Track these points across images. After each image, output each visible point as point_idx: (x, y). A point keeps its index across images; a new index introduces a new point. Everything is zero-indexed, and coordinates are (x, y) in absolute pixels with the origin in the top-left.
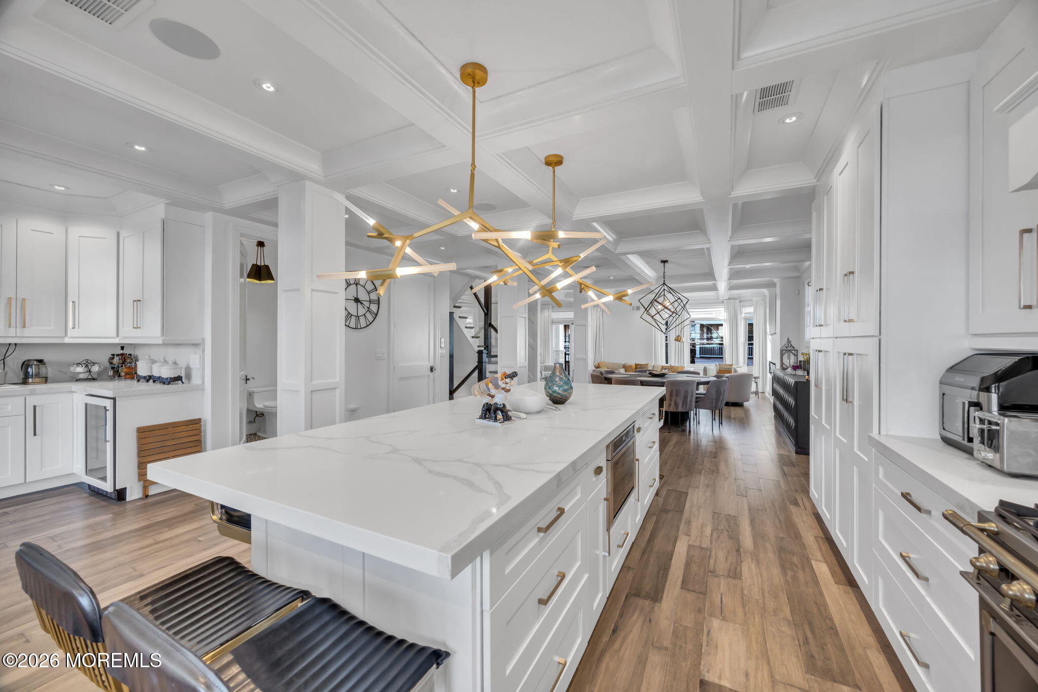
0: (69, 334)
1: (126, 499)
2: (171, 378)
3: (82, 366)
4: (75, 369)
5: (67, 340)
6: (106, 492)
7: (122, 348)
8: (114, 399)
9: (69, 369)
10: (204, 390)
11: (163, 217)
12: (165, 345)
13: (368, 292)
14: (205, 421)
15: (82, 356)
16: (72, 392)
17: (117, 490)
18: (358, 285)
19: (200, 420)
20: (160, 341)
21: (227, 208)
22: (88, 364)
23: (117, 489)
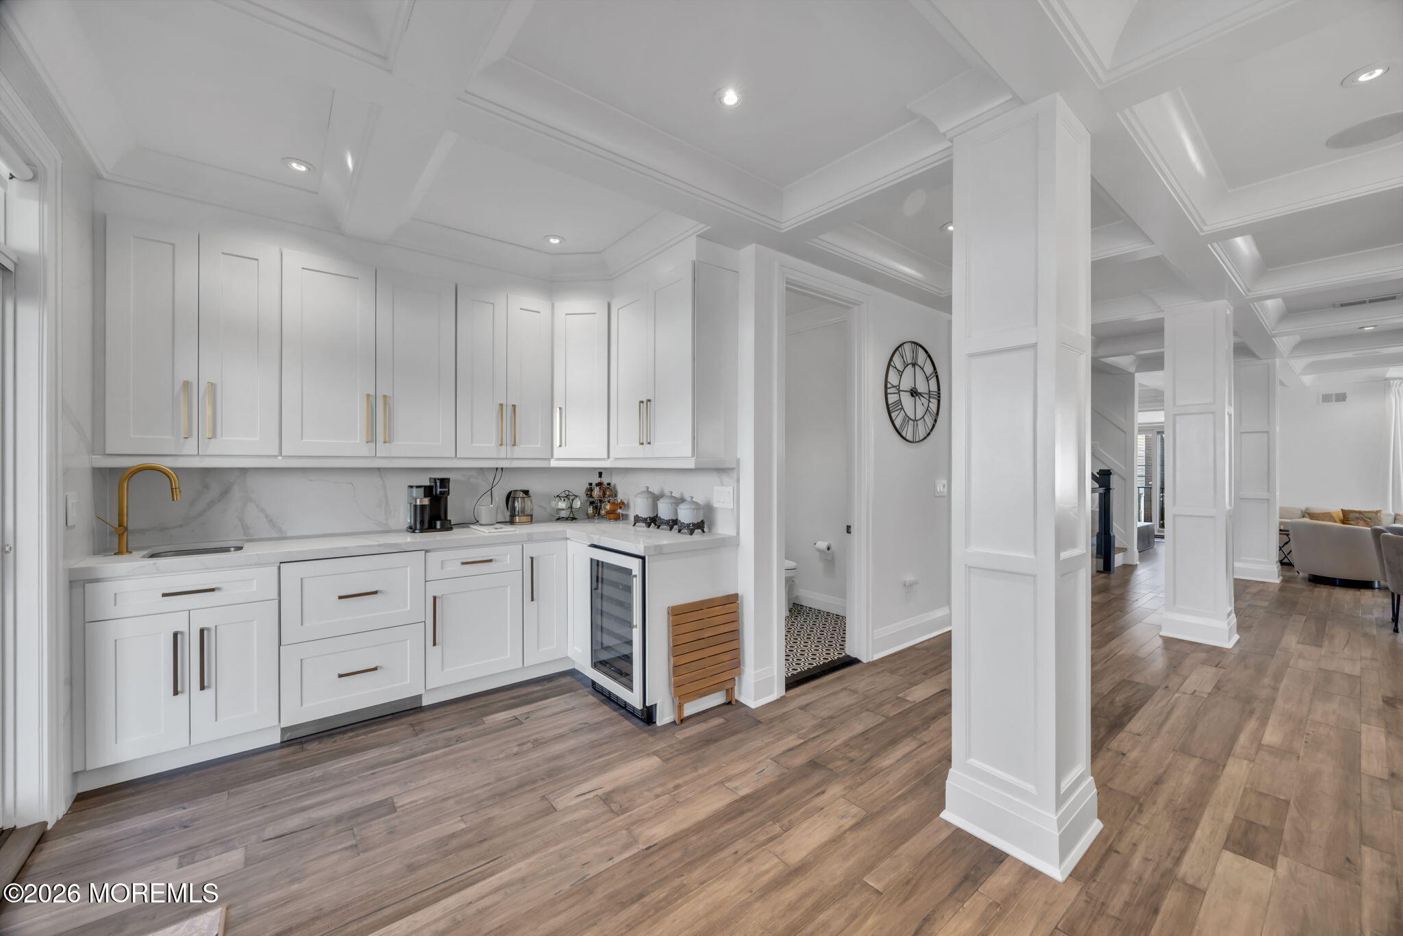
0: (556, 456)
1: (655, 723)
2: (694, 524)
3: (564, 500)
4: (557, 504)
5: (554, 464)
6: (634, 708)
7: (600, 474)
8: (643, 558)
9: (550, 503)
10: (738, 545)
11: (695, 259)
12: (697, 470)
13: (927, 378)
14: (742, 597)
15: (560, 486)
16: (567, 539)
17: (647, 707)
18: (917, 367)
19: (736, 595)
20: (691, 464)
21: (787, 229)
22: (568, 496)
23: (647, 705)
